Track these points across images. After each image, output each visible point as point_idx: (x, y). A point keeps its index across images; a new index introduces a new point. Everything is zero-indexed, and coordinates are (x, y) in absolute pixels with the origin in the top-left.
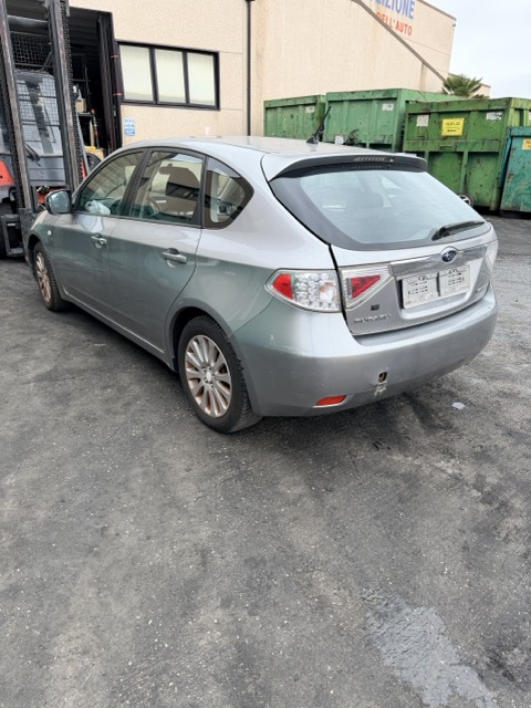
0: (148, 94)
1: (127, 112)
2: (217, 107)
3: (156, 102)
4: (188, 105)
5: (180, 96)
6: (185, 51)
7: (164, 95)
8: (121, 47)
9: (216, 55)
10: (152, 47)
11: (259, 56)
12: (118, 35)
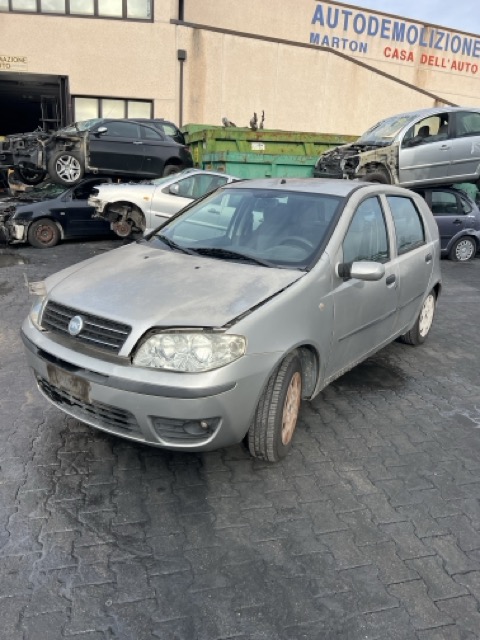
6: (126, 100)
8: (76, 99)
9: (152, 102)
10: (100, 99)
12: (73, 89)
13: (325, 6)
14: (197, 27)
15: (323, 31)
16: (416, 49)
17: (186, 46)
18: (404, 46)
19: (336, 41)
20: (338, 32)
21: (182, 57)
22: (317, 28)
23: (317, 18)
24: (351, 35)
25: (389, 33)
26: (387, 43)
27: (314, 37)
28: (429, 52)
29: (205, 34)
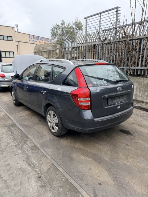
0: (5, 56)
1: (2, 58)
2: (14, 58)
3: (6, 57)
4: (10, 57)
5: (9, 56)
6: (9, 52)
7: (7, 56)
9: (13, 52)
10: (5, 52)
11: (19, 52)
12: (1, 51)
13: (30, 36)
14: (18, 42)
15: (31, 39)
16: (43, 41)
17: (18, 44)
18: (42, 41)
19: (32, 41)
20: (32, 39)
21: (17, 46)
22: (30, 39)
23: (29, 37)
24: (34, 40)
25: (39, 39)
26: (39, 41)
27: (29, 40)
28: (45, 42)
29: (19, 42)
